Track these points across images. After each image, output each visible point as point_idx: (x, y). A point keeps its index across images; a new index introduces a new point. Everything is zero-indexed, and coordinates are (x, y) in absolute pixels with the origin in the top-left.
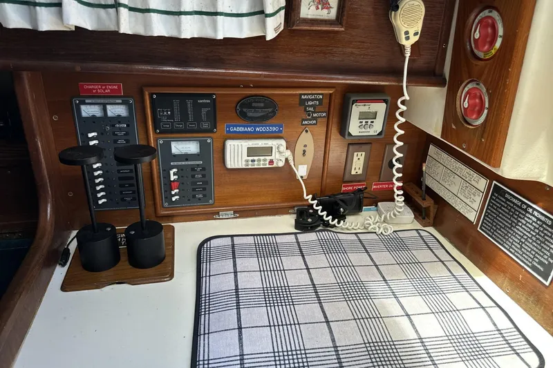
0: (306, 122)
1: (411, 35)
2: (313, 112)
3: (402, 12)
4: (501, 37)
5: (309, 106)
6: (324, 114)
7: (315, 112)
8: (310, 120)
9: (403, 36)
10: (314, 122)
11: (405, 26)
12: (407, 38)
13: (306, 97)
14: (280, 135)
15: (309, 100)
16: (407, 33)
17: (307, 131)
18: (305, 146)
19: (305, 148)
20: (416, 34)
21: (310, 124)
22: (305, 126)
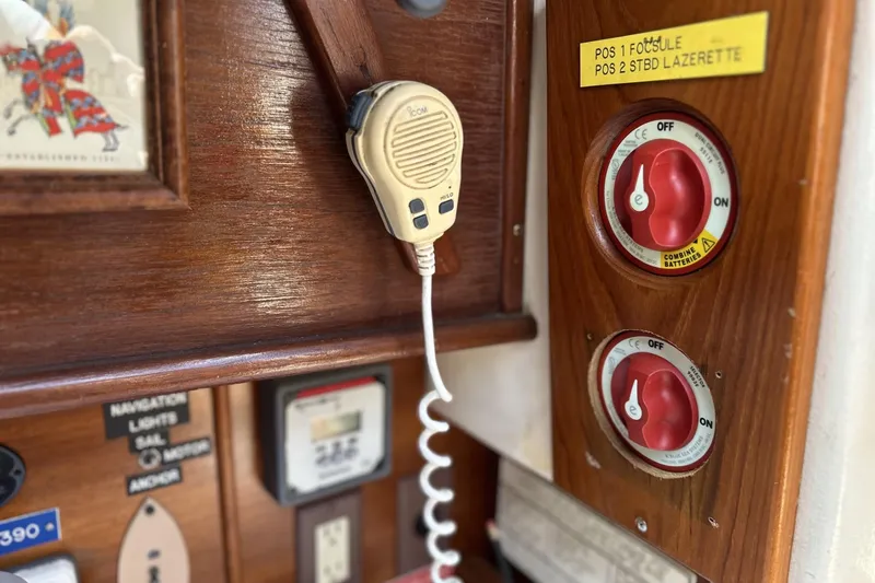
0: (143, 483)
1: (431, 210)
2: (161, 449)
3: (391, 136)
4: (723, 202)
5: (145, 433)
6: (203, 446)
7: (168, 447)
8: (156, 472)
9: (407, 217)
10: (173, 475)
11: (410, 181)
12: (421, 223)
13: (126, 408)
14: (49, 545)
15: (138, 416)
16: (416, 205)
17: (150, 510)
18: (154, 554)
19: (154, 562)
20: (445, 207)
21: (160, 486)
22: (139, 497)
